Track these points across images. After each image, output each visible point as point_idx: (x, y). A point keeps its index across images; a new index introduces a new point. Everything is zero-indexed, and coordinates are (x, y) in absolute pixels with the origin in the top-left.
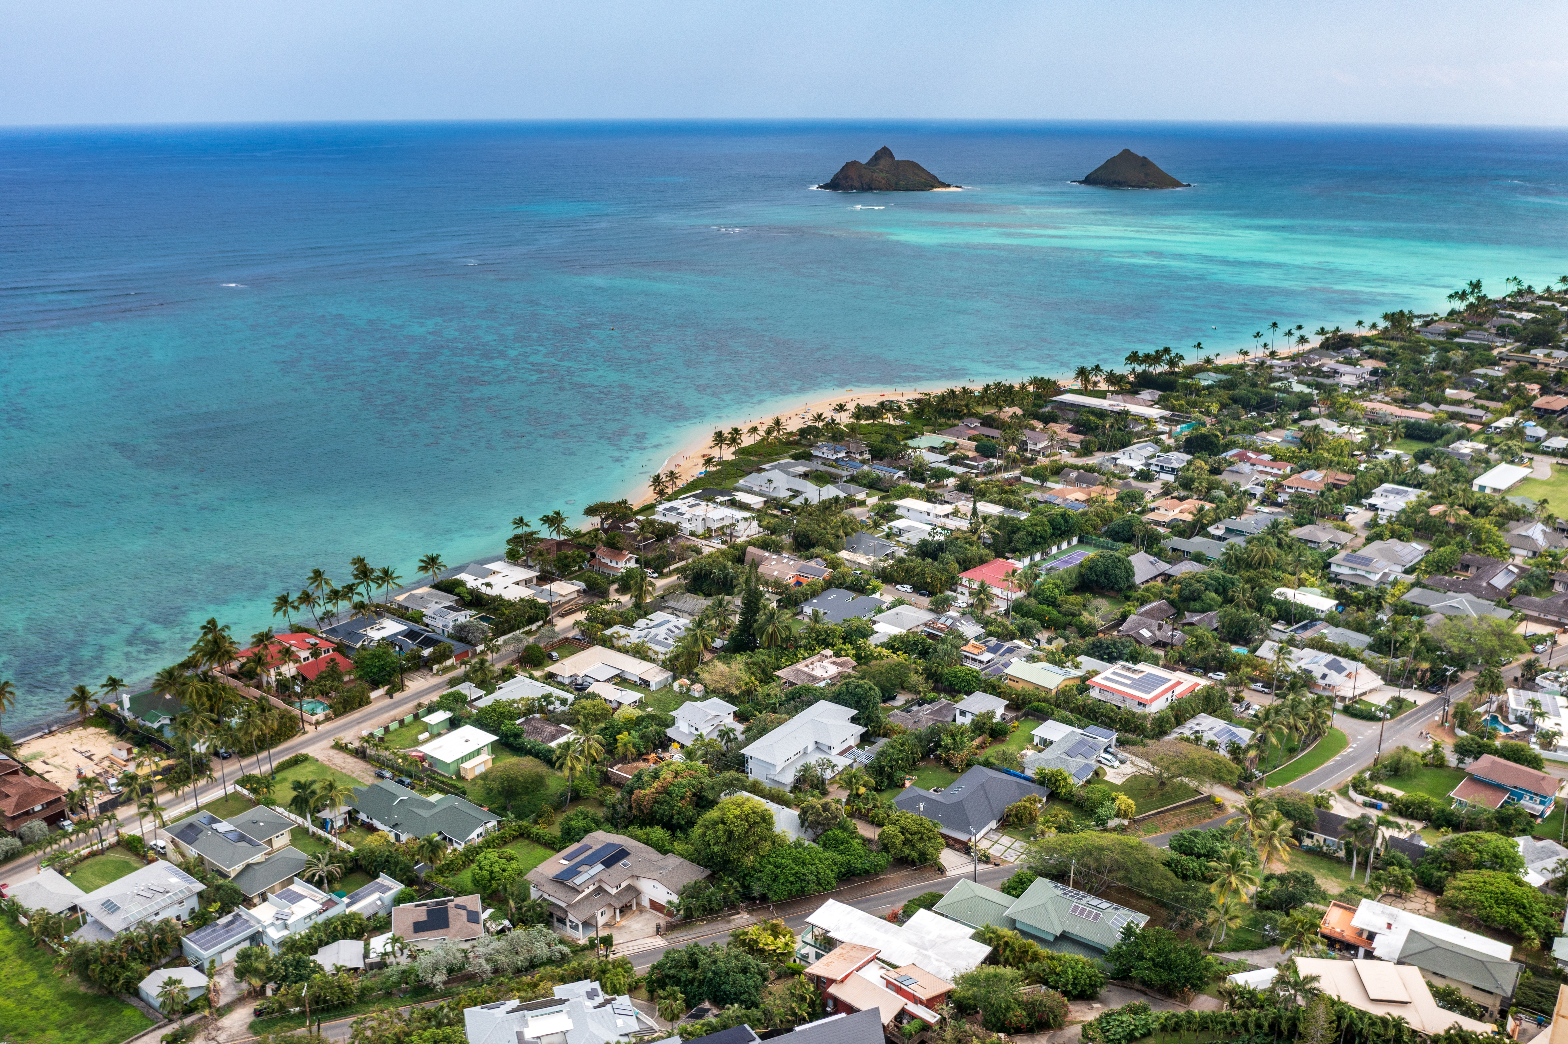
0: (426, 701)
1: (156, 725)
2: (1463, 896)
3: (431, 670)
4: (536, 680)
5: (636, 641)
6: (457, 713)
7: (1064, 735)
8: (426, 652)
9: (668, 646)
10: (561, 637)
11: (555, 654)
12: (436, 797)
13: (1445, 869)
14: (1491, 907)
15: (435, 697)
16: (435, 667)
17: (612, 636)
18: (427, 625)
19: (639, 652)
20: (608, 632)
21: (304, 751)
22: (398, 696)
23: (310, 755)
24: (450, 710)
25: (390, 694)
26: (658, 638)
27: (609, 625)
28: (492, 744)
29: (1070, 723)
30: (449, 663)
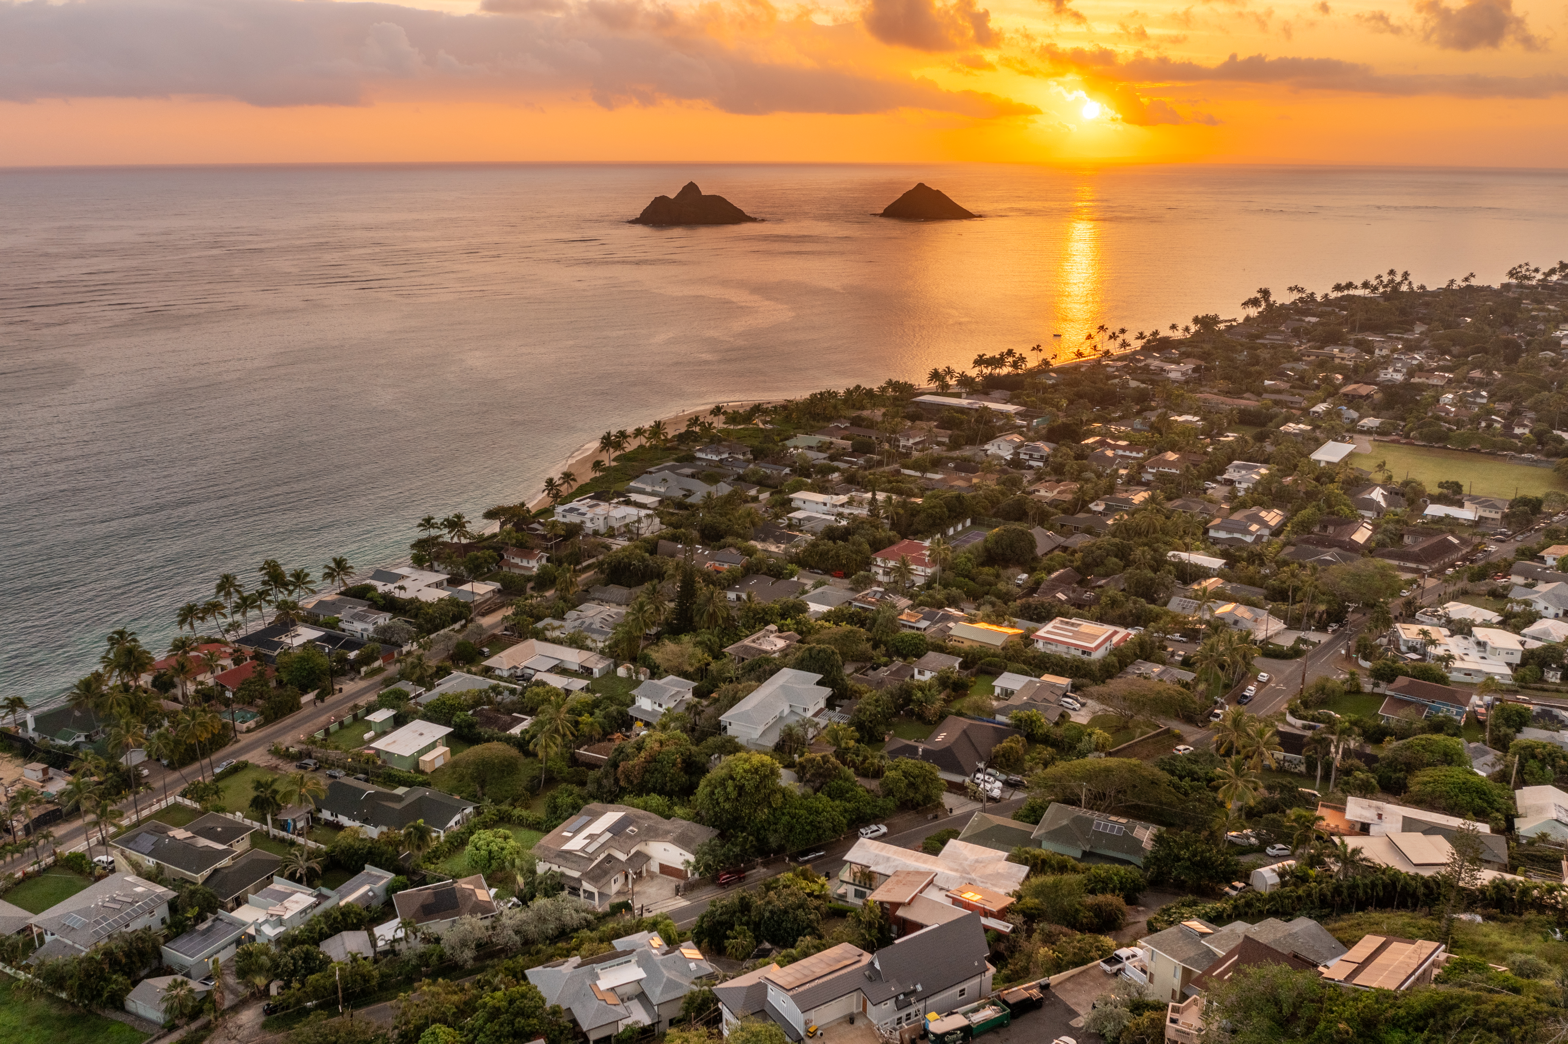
0: (362, 702)
1: (71, 743)
2: (1429, 789)
3: (359, 672)
4: (475, 674)
5: (572, 631)
6: (402, 710)
7: (1023, 684)
8: (352, 655)
9: (607, 633)
10: (490, 633)
11: (486, 650)
12: (401, 791)
13: (1401, 770)
14: (1457, 796)
15: (372, 697)
16: (363, 669)
17: (545, 629)
18: (344, 630)
19: (576, 642)
20: (540, 625)
21: (243, 758)
22: (329, 700)
23: (250, 761)
24: (393, 708)
25: (320, 697)
26: (594, 626)
27: (539, 619)
28: (448, 736)
29: (1026, 674)
30: (376, 664)
